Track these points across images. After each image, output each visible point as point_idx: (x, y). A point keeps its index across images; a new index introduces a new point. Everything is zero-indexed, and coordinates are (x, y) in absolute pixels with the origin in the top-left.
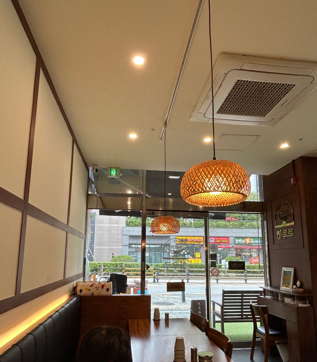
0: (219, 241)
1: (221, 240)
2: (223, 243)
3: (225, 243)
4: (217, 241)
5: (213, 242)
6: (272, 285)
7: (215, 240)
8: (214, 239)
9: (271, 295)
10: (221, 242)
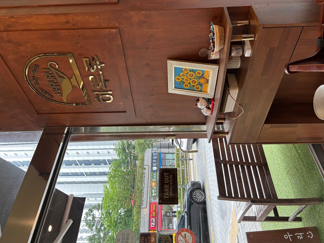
0: (154, 213)
1: (153, 211)
2: (156, 209)
3: (156, 207)
4: (154, 215)
5: (154, 220)
6: (203, 121)
7: (153, 217)
8: (152, 219)
9: (222, 123)
10: (155, 211)
